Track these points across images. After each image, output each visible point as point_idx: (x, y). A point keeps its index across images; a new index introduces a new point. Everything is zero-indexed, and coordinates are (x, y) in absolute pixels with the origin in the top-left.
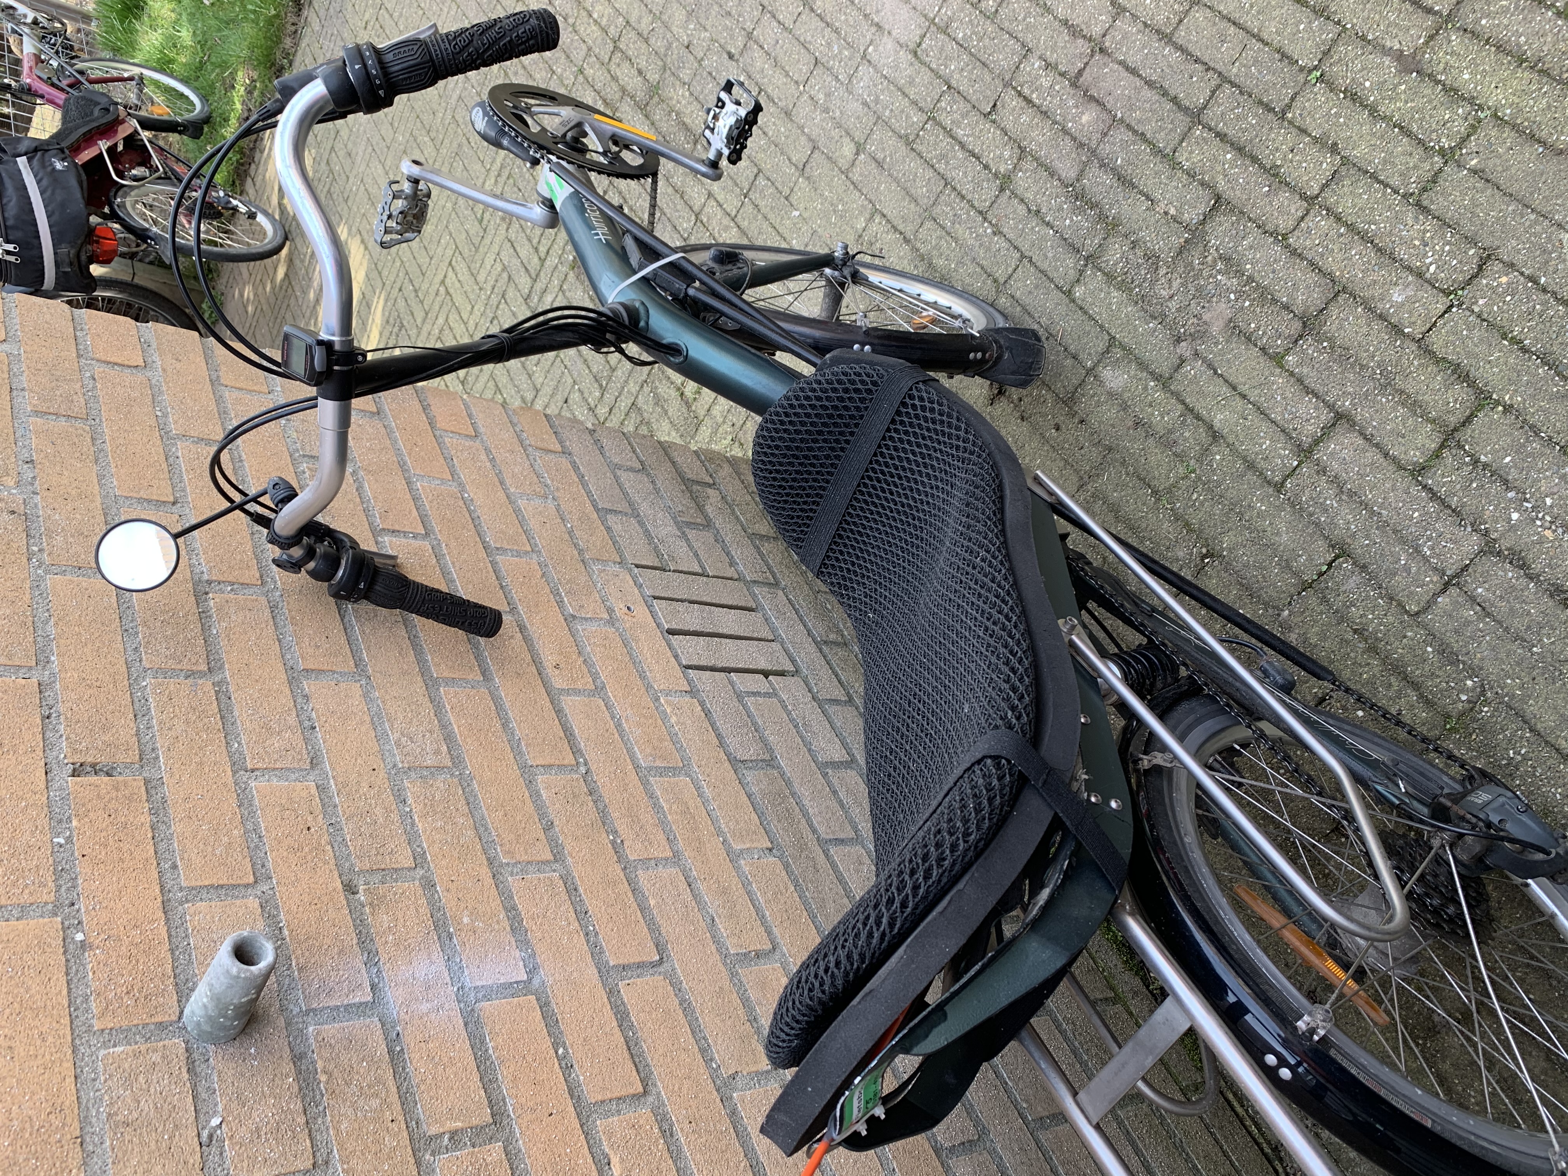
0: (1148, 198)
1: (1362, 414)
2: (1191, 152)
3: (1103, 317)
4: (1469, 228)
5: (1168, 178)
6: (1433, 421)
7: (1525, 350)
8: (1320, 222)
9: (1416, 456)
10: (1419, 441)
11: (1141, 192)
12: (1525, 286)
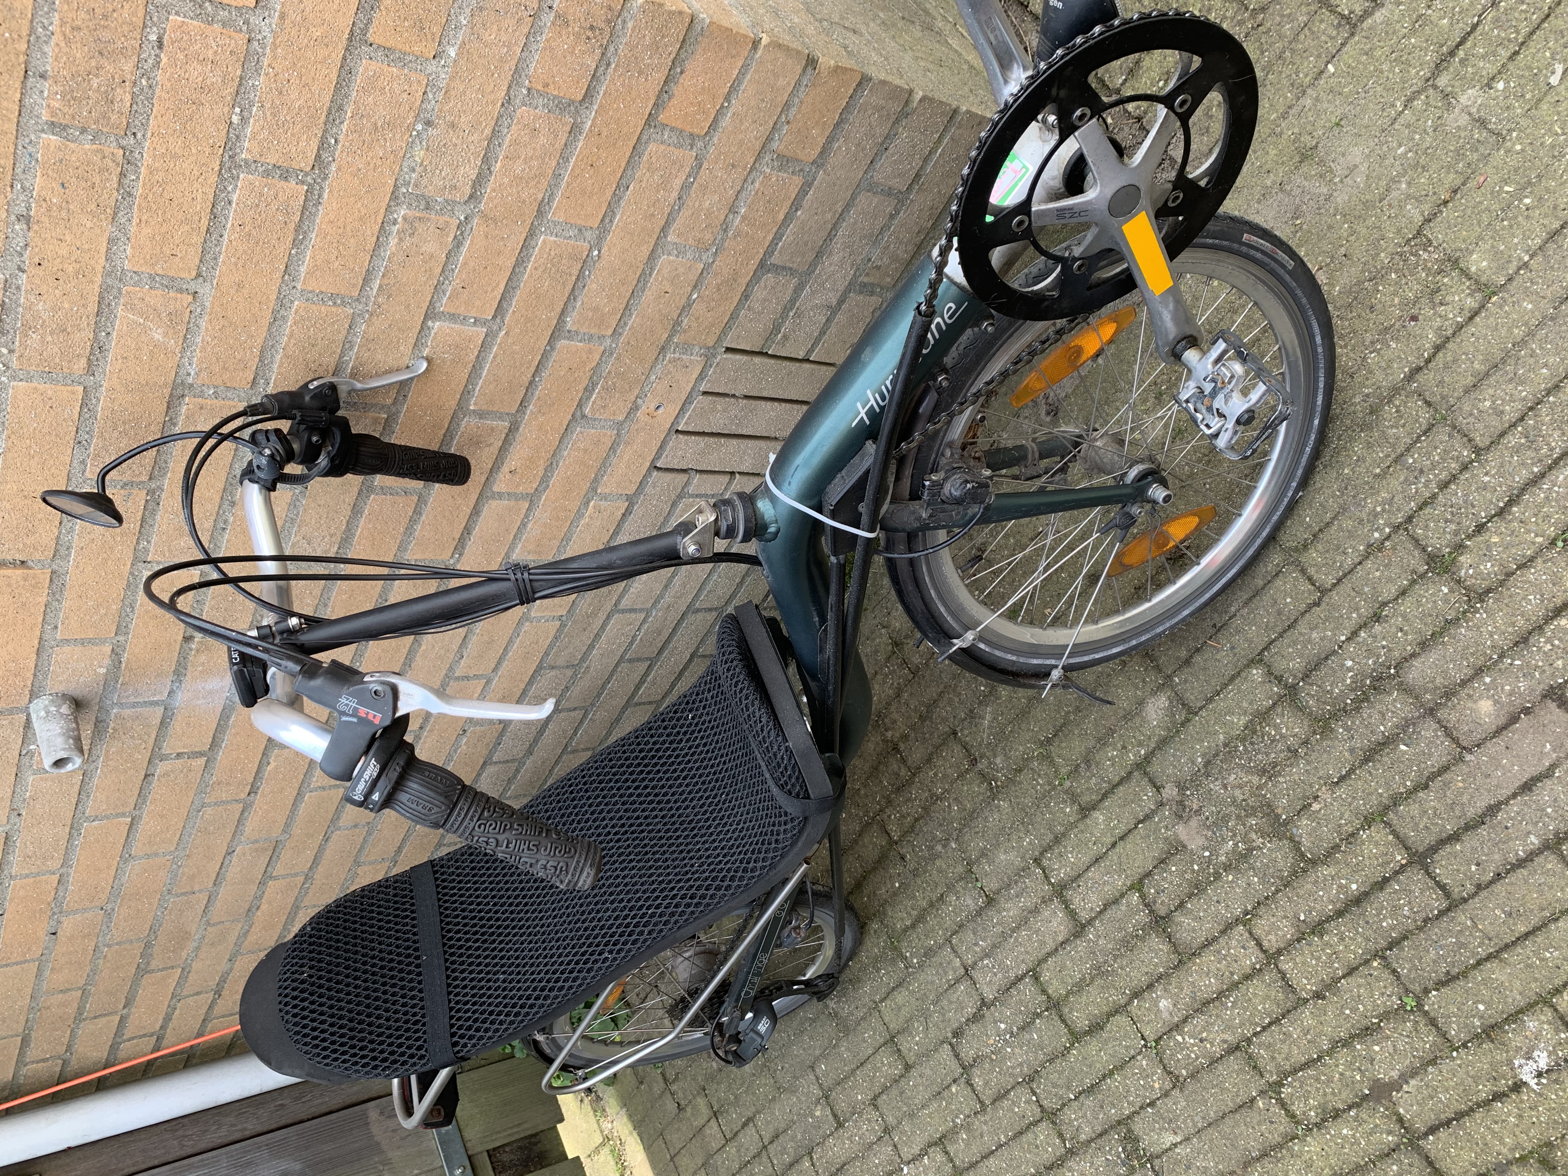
0: (1342, 779)
1: (1081, 945)
2: (1377, 844)
3: (1220, 704)
4: (1205, 1077)
5: (1357, 808)
6: (1067, 996)
7: (1104, 1077)
8: (1251, 958)
9: (1045, 976)
10: (1054, 981)
11: (1351, 771)
12: (1148, 1097)
